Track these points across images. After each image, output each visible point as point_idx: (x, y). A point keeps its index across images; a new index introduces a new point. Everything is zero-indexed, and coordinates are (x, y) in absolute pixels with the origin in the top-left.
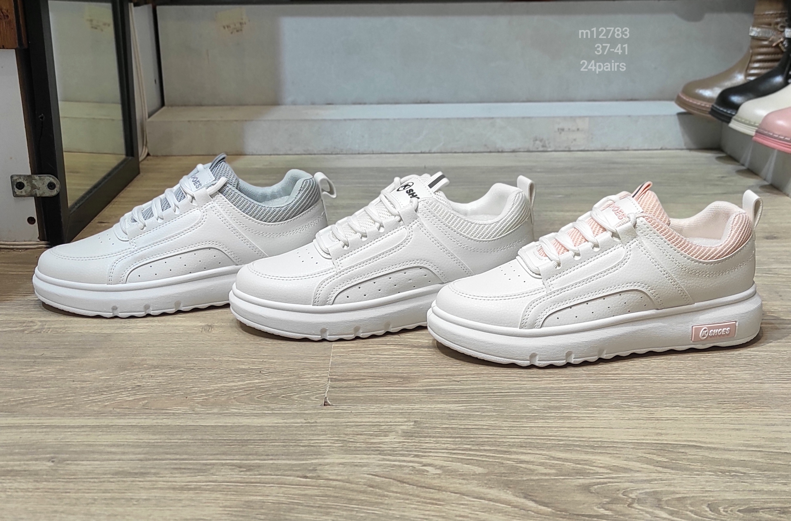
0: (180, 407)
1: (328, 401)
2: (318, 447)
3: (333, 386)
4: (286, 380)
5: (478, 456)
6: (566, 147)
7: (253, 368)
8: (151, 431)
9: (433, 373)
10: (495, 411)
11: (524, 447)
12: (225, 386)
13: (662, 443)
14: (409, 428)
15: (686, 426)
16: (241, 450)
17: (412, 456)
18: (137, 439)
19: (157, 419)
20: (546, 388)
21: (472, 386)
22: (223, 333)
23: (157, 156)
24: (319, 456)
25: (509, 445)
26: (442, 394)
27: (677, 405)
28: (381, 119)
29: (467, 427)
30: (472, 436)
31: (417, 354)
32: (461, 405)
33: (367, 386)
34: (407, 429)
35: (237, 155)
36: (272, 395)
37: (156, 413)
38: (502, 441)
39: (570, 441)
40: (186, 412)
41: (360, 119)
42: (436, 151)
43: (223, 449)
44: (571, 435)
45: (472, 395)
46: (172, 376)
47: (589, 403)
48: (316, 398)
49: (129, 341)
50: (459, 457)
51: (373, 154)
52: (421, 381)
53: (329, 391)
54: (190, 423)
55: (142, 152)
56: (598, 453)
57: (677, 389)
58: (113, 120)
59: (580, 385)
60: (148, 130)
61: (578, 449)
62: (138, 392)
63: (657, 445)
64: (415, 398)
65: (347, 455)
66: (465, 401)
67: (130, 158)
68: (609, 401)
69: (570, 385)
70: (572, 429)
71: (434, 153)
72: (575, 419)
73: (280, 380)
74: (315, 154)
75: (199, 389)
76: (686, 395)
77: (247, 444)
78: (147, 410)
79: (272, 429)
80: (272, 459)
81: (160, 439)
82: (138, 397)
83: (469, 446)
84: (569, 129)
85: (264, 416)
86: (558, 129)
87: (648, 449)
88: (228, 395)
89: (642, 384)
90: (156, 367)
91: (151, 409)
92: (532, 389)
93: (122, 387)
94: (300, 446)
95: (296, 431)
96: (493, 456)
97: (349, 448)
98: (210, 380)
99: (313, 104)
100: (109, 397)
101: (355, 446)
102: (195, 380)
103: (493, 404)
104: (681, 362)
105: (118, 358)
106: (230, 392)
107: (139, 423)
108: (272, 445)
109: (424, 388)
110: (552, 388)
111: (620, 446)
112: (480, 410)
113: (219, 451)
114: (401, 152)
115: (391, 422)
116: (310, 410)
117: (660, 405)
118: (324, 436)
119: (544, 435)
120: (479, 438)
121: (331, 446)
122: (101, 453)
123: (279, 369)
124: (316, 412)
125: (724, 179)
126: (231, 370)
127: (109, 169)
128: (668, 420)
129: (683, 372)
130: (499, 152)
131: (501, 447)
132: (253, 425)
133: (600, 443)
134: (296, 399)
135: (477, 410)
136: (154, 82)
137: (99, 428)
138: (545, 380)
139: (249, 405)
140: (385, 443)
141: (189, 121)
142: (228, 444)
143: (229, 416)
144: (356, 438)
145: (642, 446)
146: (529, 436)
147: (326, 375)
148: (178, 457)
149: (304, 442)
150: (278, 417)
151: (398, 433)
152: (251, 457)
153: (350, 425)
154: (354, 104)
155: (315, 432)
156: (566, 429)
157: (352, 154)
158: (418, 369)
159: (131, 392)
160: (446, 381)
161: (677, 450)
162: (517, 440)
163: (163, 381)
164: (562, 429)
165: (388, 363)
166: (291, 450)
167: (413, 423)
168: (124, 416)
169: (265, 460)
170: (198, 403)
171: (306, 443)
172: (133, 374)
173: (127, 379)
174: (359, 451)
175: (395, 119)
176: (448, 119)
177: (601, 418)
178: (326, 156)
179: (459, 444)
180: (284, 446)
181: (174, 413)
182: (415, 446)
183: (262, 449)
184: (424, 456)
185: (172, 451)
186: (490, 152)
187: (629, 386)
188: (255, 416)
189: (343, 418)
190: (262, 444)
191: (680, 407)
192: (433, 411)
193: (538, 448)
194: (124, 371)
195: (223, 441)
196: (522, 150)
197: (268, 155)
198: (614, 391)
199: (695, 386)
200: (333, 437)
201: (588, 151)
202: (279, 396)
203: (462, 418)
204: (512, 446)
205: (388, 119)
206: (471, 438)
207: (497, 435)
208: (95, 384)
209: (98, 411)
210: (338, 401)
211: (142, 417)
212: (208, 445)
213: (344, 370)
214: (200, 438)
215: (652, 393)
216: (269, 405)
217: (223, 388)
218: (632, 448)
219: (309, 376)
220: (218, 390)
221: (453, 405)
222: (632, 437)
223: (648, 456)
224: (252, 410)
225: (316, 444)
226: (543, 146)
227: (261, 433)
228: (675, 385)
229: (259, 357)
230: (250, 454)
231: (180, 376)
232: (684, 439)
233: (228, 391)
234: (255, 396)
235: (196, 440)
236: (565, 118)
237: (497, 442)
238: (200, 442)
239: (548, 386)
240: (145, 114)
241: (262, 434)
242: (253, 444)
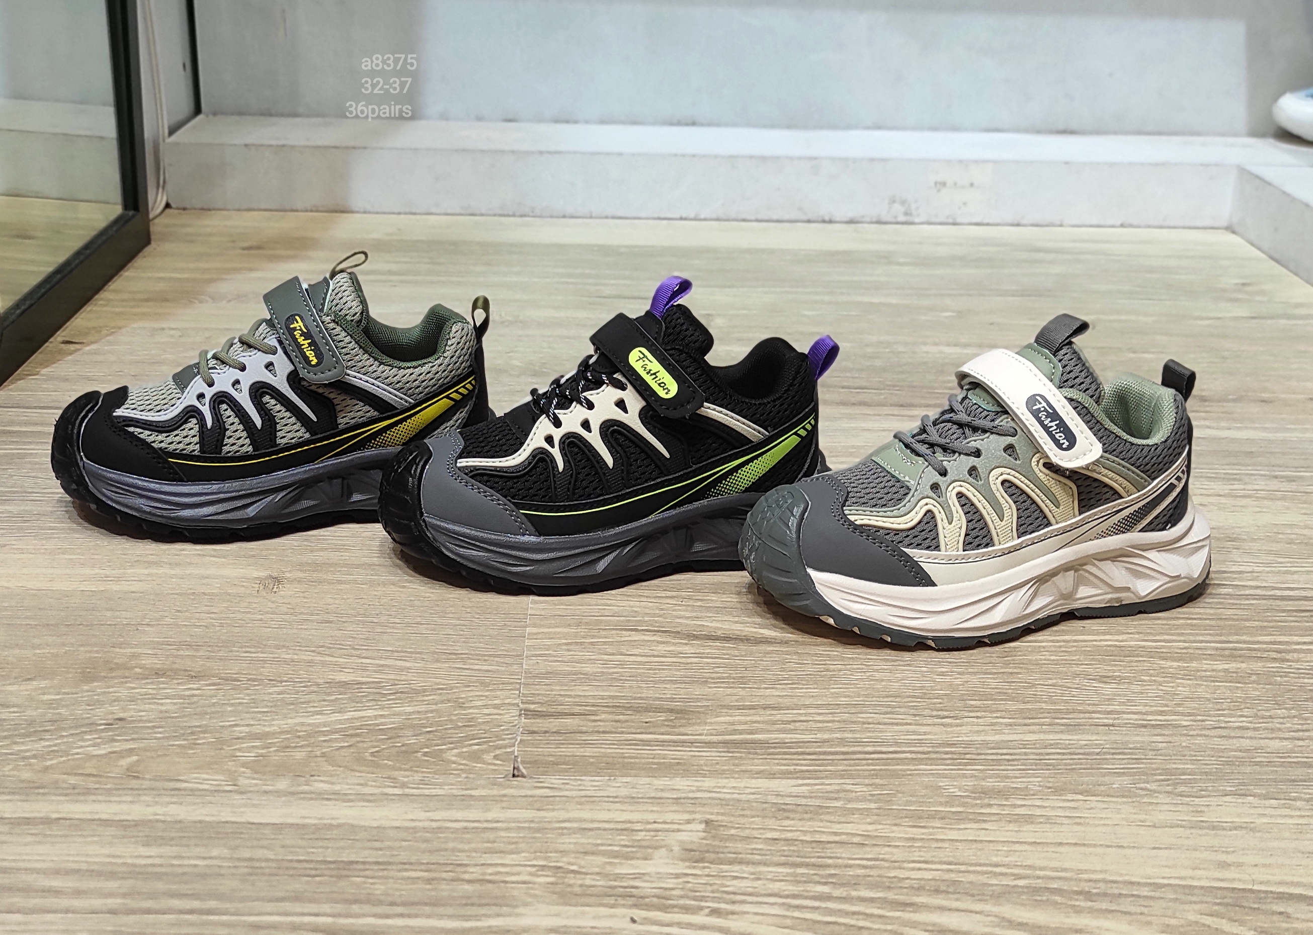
0: (207, 773)
1: (521, 767)
2: (502, 885)
3: (531, 729)
4: (432, 712)
5: (847, 914)
6: (948, 217)
7: (364, 680)
8: (141, 834)
9: (737, 701)
10: (873, 798)
11: (943, 891)
12: (302, 724)
13: (1234, 889)
14: (695, 840)
15: (1275, 844)
16: (335, 889)
17: (707, 911)
18: (108, 856)
19: (157, 803)
20: (970, 744)
21: (819, 736)
22: (302, 595)
23: (184, 209)
24: (505, 909)
25: (912, 888)
26: (756, 753)
27: (1248, 793)
28: (608, 154)
29: (818, 837)
30: (830, 861)
31: (700, 656)
32: (800, 782)
33: (601, 730)
34: (692, 842)
35: (336, 212)
36: (404, 748)
37: (153, 789)
38: (895, 877)
39: (1038, 878)
40: (221, 788)
41: (570, 153)
42: (708, 217)
43: (297, 885)
44: (1038, 863)
45: (822, 757)
46: (193, 696)
47: (1065, 783)
48: (496, 757)
49: (107, 610)
50: (809, 916)
51: (591, 217)
52: (713, 720)
53: (521, 740)
54: (226, 815)
55: (156, 200)
56: (1100, 911)
57: (1241, 751)
58: (102, 138)
59: (1042, 736)
60: (166, 159)
61: (1058, 899)
62: (118, 735)
63: (1225, 893)
64: (702, 762)
65: (568, 908)
66: (807, 771)
67: (131, 213)
68: (1107, 779)
69: (1021, 737)
70: (1039, 848)
71: (705, 220)
72: (1041, 823)
73: (419, 712)
74: (482, 215)
75: (247, 729)
76: (1261, 766)
77: (348, 873)
78: (134, 781)
79: (403, 835)
80: (402, 915)
81: (161, 857)
82: (117, 747)
83: (826, 889)
84: (955, 184)
85: (385, 802)
86: (936, 183)
87: (1207, 902)
88: (308, 746)
89: (1167, 739)
90: (158, 673)
91: (144, 779)
92: (940, 745)
93: (87, 721)
94: (463, 880)
95: (455, 839)
96: (880, 917)
97: (569, 889)
98: (273, 709)
99: (479, 119)
100: (55, 745)
101: (580, 882)
102: (240, 708)
103: (867, 781)
104: (1238, 687)
105: (82, 649)
106: (312, 740)
107: (115, 814)
108: (403, 878)
109: (720, 738)
110: (985, 743)
111: (1145, 894)
112: (841, 795)
113: (287, 891)
114: (643, 215)
115: (655, 822)
116: (484, 787)
117: (1213, 791)
118: (514, 856)
119: (982, 862)
120: (846, 866)
121: (529, 883)
122: (26, 890)
123: (418, 684)
124: (495, 792)
125: (1247, 288)
126: (318, 685)
127: (94, 233)
128: (1235, 828)
129: (1246, 712)
130: (824, 221)
131: (896, 891)
132: (362, 823)
133: (1101, 885)
134: (454, 759)
135: (836, 796)
136: (181, 67)
137: (28, 824)
138: (967, 724)
139: (353, 774)
140: (647, 878)
141: (246, 145)
142: (308, 872)
143: (311, 799)
144: (583, 863)
145: (1192, 895)
146: (950, 863)
147: (516, 701)
148: (196, 904)
149: (472, 870)
150: (415, 806)
151: (672, 850)
152: (355, 908)
153: (569, 829)
154: (557, 121)
155: (496, 845)
156: (1026, 847)
157: (551, 217)
158: (706, 690)
159: (103, 734)
160: (763, 722)
161: (1268, 907)
162: (928, 875)
163: (173, 708)
164: (1017, 847)
165: (640, 674)
166: (442, 890)
167: (703, 826)
168: (84, 794)
169: (388, 916)
170: (244, 765)
171: (475, 872)
172: (111, 690)
173: (98, 701)
174: (591, 895)
175: (633, 155)
176: (732, 159)
177: (1097, 822)
178: (503, 219)
179: (805, 882)
180: (429, 881)
181: (192, 790)
182: (711, 885)
183: (383, 887)
184: (733, 913)
185: (184, 888)
186: (809, 221)
187: (1143, 742)
188: (369, 801)
189: (553, 810)
190: (380, 874)
191: (1254, 796)
192: (743, 797)
193: (973, 895)
194: (93, 681)
195: (296, 865)
196: (868, 220)
197: (394, 213)
198: (1113, 754)
199: (1276, 744)
200: (535, 859)
201: (988, 224)
202: (417, 752)
203: (806, 816)
204: (918, 889)
205: (620, 154)
206: (829, 866)
207: (883, 860)
208: (29, 712)
209: (29, 782)
210: (542, 766)
211: (124, 798)
212: (264, 874)
213: (552, 690)
214: (247, 854)
215: (1193, 762)
216: (396, 774)
217: (299, 728)
218: (1171, 900)
219: (480, 703)
220: (288, 732)
221: (784, 781)
222: (1167, 872)
223: (1208, 920)
224: (361, 785)
225: (497, 878)
226: (906, 214)
227: (377, 845)
228: (1235, 741)
229: (376, 654)
230: (356, 901)
231: (211, 697)
232: (1278, 878)
233: (309, 735)
234: (368, 748)
235: (239, 859)
236: (948, 162)
237: (885, 879)
238: (246, 867)
239: (975, 738)
240: (163, 126)
241: (381, 849)
242: (362, 873)
